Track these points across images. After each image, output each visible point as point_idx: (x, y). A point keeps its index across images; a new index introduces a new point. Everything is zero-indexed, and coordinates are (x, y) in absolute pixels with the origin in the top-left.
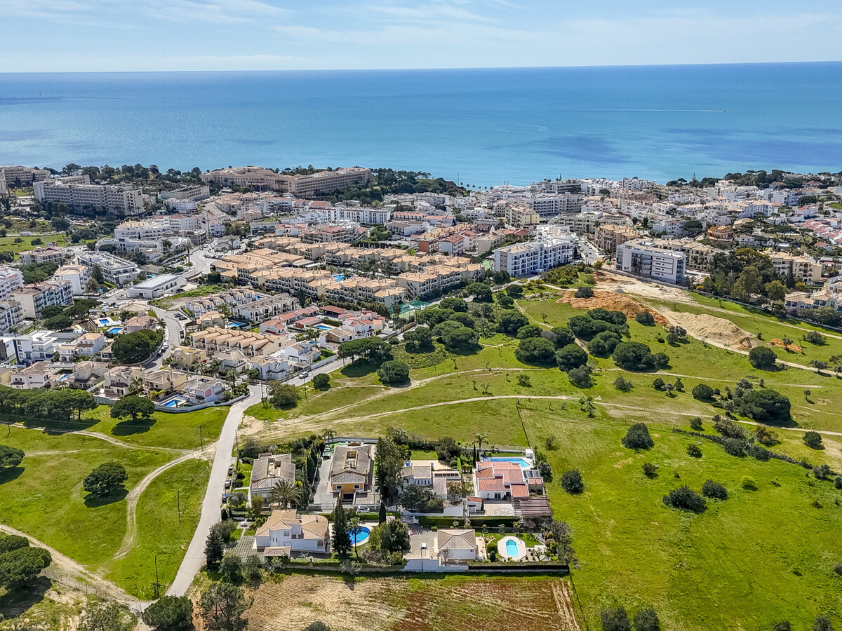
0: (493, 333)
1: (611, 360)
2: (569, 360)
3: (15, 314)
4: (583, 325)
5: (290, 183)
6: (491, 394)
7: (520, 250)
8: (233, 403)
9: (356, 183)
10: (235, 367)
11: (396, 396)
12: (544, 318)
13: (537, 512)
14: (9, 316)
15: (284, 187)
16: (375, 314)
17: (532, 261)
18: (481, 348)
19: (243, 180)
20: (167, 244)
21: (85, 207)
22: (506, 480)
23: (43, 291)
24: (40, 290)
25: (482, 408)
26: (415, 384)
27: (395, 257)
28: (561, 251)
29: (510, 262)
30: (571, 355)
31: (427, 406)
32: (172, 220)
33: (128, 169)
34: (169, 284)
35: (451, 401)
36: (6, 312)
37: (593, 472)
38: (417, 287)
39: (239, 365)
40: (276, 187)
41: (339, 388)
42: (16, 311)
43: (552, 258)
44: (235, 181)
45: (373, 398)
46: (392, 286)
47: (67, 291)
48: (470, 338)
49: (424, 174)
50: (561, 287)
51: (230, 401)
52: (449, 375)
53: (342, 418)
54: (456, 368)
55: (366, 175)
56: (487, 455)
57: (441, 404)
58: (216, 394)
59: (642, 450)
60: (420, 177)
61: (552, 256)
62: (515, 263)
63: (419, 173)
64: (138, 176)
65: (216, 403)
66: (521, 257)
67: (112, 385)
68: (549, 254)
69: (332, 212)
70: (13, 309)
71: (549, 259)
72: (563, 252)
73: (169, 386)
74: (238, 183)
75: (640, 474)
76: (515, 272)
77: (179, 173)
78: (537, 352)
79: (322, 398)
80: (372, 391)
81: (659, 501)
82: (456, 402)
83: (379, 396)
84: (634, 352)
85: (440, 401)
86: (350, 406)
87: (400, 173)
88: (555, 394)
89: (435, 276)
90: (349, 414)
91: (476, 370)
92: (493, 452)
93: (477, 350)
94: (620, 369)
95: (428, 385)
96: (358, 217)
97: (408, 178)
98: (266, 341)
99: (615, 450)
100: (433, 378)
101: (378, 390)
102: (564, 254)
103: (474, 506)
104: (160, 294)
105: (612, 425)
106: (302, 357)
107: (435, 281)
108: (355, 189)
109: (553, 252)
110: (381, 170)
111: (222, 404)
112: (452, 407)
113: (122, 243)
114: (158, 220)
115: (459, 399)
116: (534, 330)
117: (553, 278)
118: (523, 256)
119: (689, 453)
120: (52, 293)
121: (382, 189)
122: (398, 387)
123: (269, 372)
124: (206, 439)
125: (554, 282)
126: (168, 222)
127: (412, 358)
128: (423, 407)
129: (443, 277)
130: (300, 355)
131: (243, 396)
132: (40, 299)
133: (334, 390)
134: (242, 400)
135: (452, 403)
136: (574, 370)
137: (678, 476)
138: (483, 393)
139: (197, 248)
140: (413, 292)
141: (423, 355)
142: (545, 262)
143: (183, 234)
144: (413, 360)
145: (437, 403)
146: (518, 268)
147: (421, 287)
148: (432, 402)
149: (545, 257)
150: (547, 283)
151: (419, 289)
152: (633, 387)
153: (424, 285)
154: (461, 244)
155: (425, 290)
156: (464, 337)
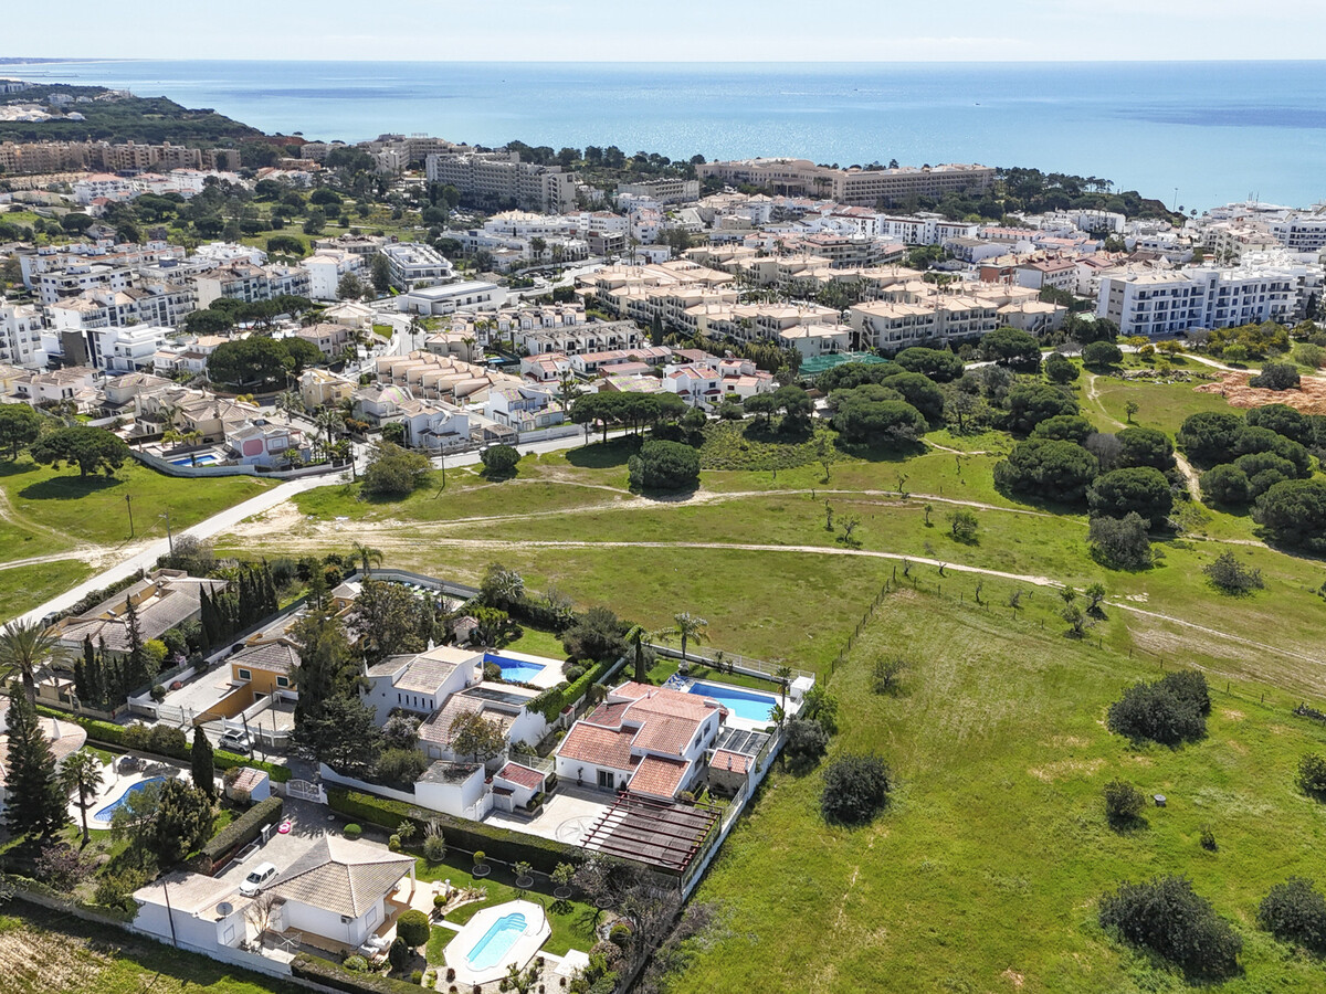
0: (987, 428)
1: (1247, 523)
2: (1114, 498)
3: (176, 307)
4: (1211, 433)
5: (836, 183)
6: (857, 545)
7: (1160, 280)
8: (299, 477)
9: (962, 189)
10: (379, 417)
11: (631, 516)
12: (1130, 412)
13: (649, 850)
14: (163, 307)
15: (826, 189)
16: (751, 366)
17: (1187, 309)
18: (921, 449)
19: (763, 178)
20: (538, 245)
21: (488, 198)
22: (640, 743)
23: (245, 277)
24: (239, 275)
25: (801, 568)
26: (700, 497)
27: (894, 281)
28: (1267, 294)
29: (1129, 303)
30: (1123, 488)
31: (679, 544)
32: (594, 219)
33: (593, 152)
34: (474, 297)
35: (747, 543)
36: (157, 301)
37: (949, 776)
38: (881, 326)
39: (389, 414)
40: (814, 189)
41: (531, 481)
42: (179, 301)
43: (1239, 307)
44: (750, 177)
45: (579, 510)
46: (826, 321)
47: (300, 286)
48: (896, 422)
49: (1101, 183)
50: (1230, 365)
51: (294, 471)
52: (796, 492)
53: (468, 537)
54: (824, 482)
55: (986, 178)
56: (698, 672)
57: (715, 545)
58: (271, 453)
59: (1153, 744)
60: (1092, 188)
61: (1240, 301)
62: (1141, 307)
63: (1091, 180)
64: (608, 164)
65: (259, 469)
66: (1156, 294)
67: (143, 417)
68: (1232, 297)
69: (869, 222)
70: (174, 298)
71: (1231, 307)
72: (1272, 297)
73: (216, 429)
74: (754, 182)
75: (1093, 809)
76: (1138, 329)
77: (667, 161)
78: (1041, 470)
79: (474, 493)
80: (592, 496)
81: (1087, 909)
82: (755, 547)
83: (598, 508)
84: (1308, 504)
85: (717, 540)
86: (512, 518)
87: (1053, 178)
88: (1026, 570)
89: (931, 311)
90: (488, 533)
91: (867, 492)
92: (718, 668)
93: (909, 455)
94: (1260, 544)
95: (728, 503)
96: (914, 234)
97: (1064, 187)
98: (486, 381)
99: (1070, 730)
100: (752, 493)
101: (610, 496)
102: (1273, 302)
103: (509, 792)
104: (451, 308)
105: (1116, 666)
106: (513, 416)
107: (930, 321)
108: (954, 199)
109: (1242, 295)
110: (1016, 170)
111: (272, 474)
112: (736, 555)
113: (474, 238)
114: (573, 218)
115: (769, 543)
116: (1070, 428)
117: (1217, 343)
118: (1163, 293)
119: (1303, 785)
120: (265, 285)
121: (1007, 201)
122: (657, 497)
123: (423, 432)
124: (154, 530)
125: (1215, 353)
126: (587, 222)
127: (743, 449)
128: (669, 545)
129: (953, 316)
130: (510, 411)
131: (330, 466)
132: (236, 290)
133: (515, 482)
134: (321, 473)
135: (737, 546)
136: (1110, 522)
137: (1210, 845)
138: (840, 539)
139: (597, 260)
140: (871, 338)
141: (774, 446)
142: (1220, 314)
143: (582, 235)
144: (741, 454)
145: (710, 542)
146: (1147, 320)
147: (890, 330)
148: (701, 537)
149: (1222, 303)
150: (1201, 354)
151: (885, 332)
152: (1260, 587)
153: (900, 326)
154: (1066, 278)
155: (899, 338)
156: (879, 419)
